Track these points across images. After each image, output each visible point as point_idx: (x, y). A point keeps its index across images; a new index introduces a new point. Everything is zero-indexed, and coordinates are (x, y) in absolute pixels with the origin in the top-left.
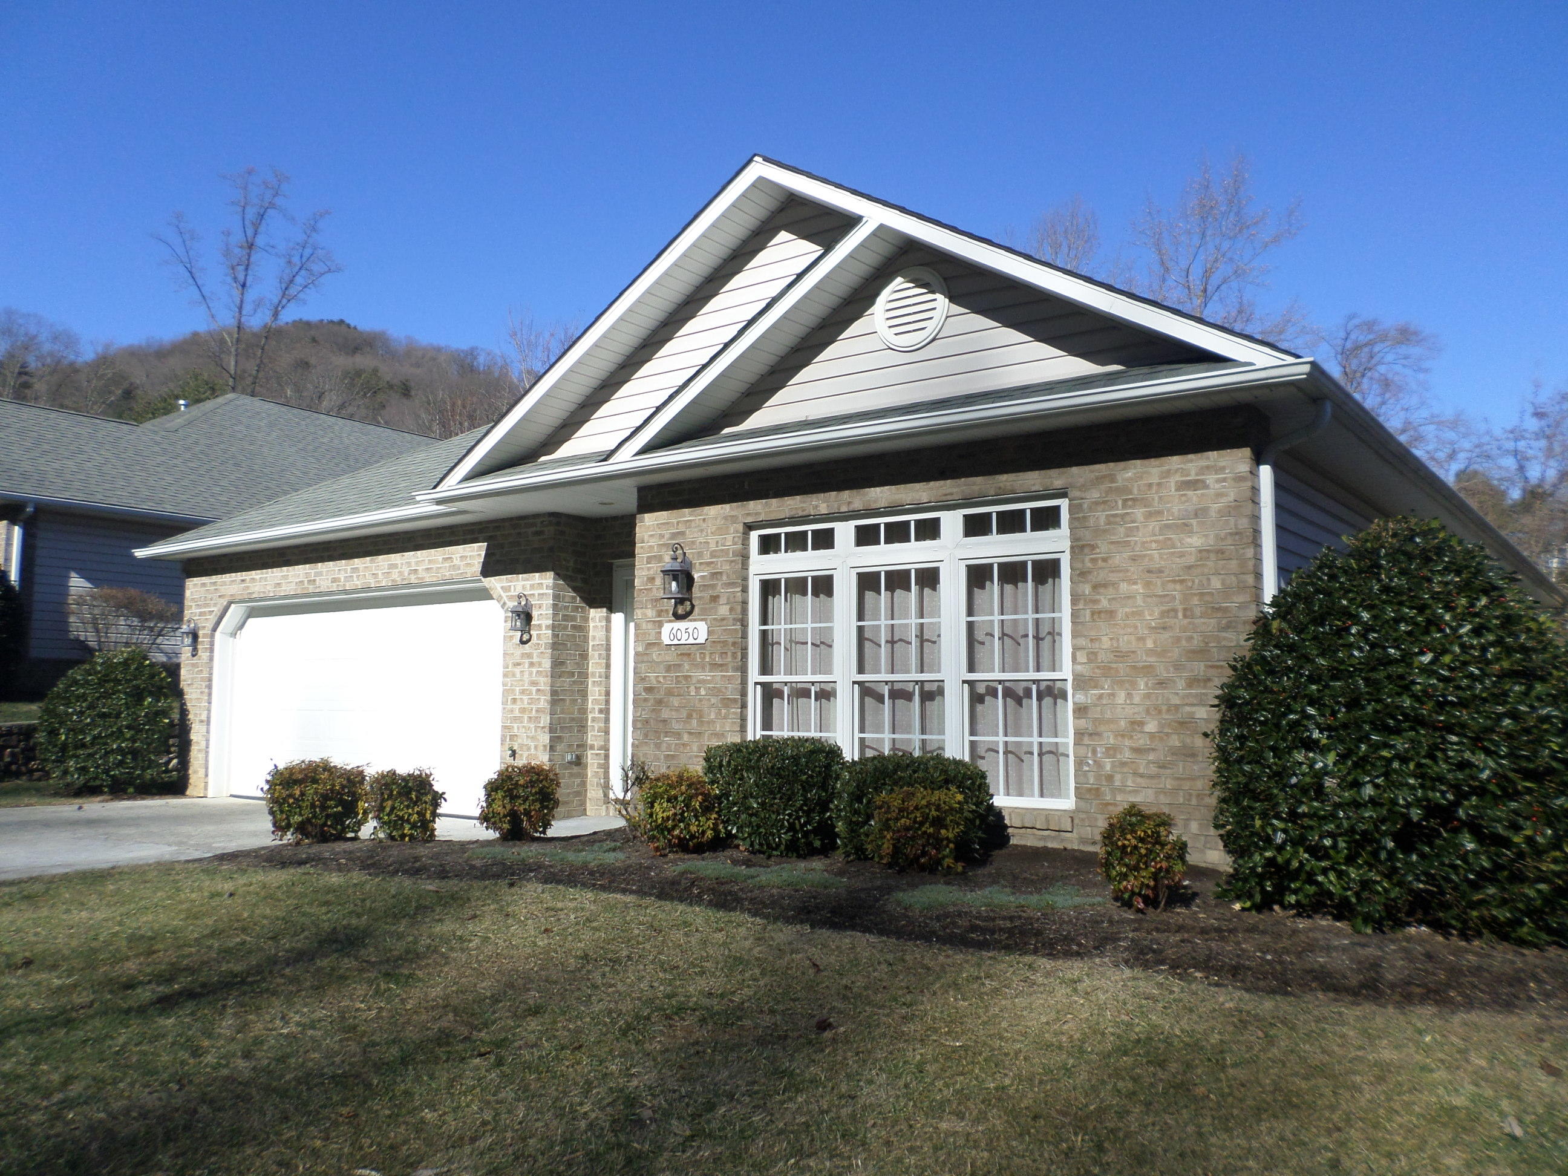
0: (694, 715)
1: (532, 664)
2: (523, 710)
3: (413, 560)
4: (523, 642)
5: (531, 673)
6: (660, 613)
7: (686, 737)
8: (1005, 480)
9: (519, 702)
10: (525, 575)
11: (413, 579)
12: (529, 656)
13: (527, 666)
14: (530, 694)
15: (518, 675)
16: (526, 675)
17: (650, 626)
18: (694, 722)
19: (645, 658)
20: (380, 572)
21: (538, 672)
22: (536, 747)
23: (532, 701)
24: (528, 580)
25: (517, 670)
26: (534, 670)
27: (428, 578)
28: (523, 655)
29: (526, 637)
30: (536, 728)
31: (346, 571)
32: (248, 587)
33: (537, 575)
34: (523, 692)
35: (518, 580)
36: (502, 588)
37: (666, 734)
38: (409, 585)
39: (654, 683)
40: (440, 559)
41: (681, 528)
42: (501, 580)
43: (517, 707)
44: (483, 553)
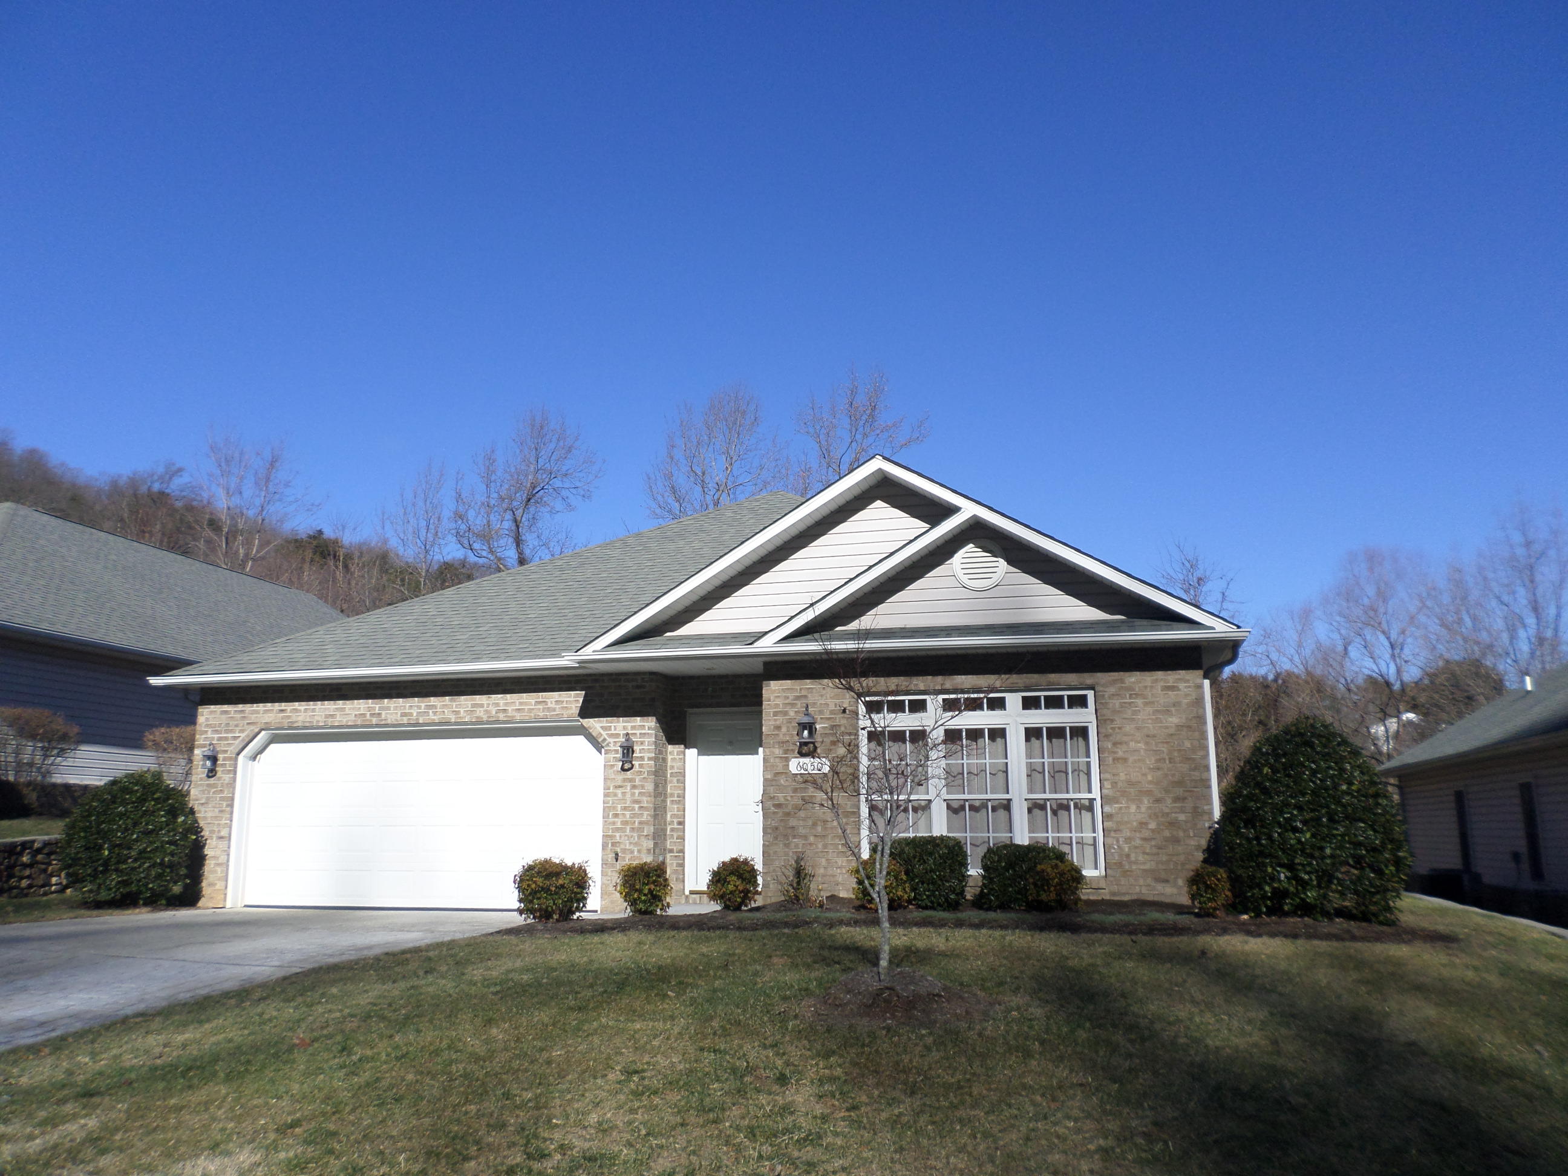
0: (819, 823)
1: (634, 787)
2: (625, 823)
3: (502, 702)
4: (623, 769)
5: (633, 794)
6: (786, 752)
7: (812, 839)
8: (1053, 677)
9: (620, 817)
10: (625, 719)
11: (501, 716)
12: (631, 780)
13: (629, 788)
14: (633, 809)
15: (620, 795)
16: (628, 796)
17: (777, 760)
18: (819, 829)
19: (774, 783)
20: (462, 711)
21: (640, 793)
22: (639, 851)
23: (634, 816)
24: (629, 722)
25: (619, 791)
26: (637, 791)
27: (518, 717)
28: (624, 780)
29: (627, 766)
30: (639, 837)
31: (419, 707)
32: (289, 717)
33: (639, 718)
34: (625, 809)
35: (618, 722)
36: (602, 727)
37: (794, 837)
38: (497, 722)
39: (782, 800)
40: (533, 702)
41: (804, 693)
42: (600, 722)
43: (618, 821)
44: (581, 700)
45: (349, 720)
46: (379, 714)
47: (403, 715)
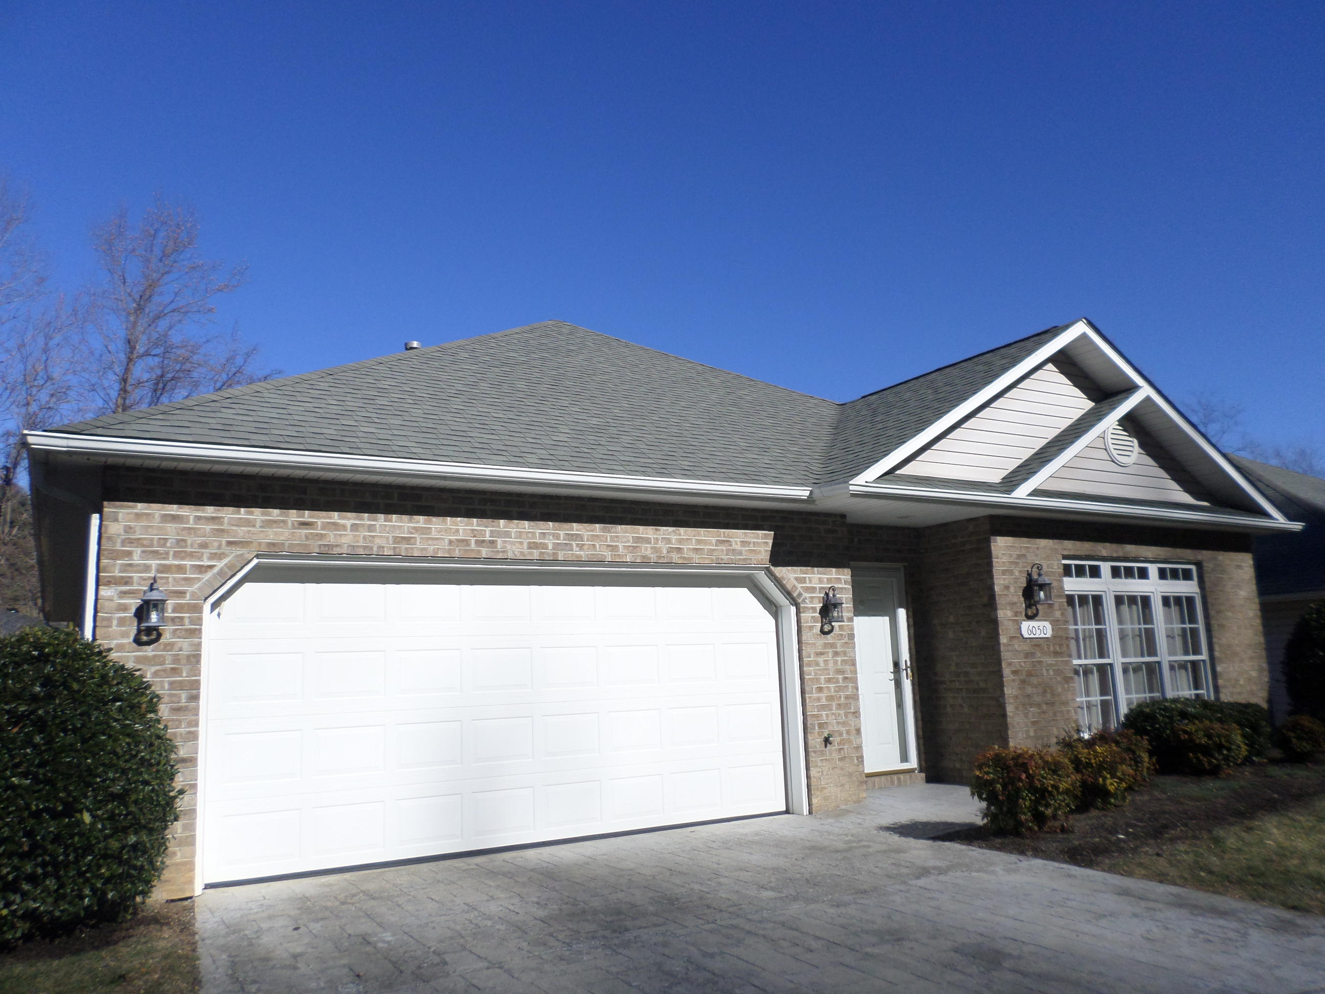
0: (1048, 691)
1: (836, 654)
2: (830, 698)
3: (674, 538)
4: (823, 632)
5: (836, 662)
6: (1016, 614)
7: (1044, 707)
9: (825, 691)
10: (820, 569)
11: (675, 557)
12: (832, 645)
13: (830, 655)
14: (837, 682)
15: (822, 664)
16: (831, 664)
17: (1010, 623)
18: (1049, 696)
19: (1010, 648)
20: (620, 545)
21: (843, 661)
22: (848, 732)
23: (839, 689)
24: (825, 574)
25: (821, 660)
26: (839, 659)
27: (696, 559)
28: (826, 645)
29: (827, 628)
30: (846, 715)
31: (557, 537)
33: (834, 570)
34: (829, 681)
35: (813, 573)
36: (796, 579)
37: (1031, 705)
38: (669, 564)
40: (714, 540)
41: (1024, 552)
42: (795, 572)
43: (823, 695)
44: (770, 542)
45: (441, 548)
46: (493, 543)
47: (533, 546)
